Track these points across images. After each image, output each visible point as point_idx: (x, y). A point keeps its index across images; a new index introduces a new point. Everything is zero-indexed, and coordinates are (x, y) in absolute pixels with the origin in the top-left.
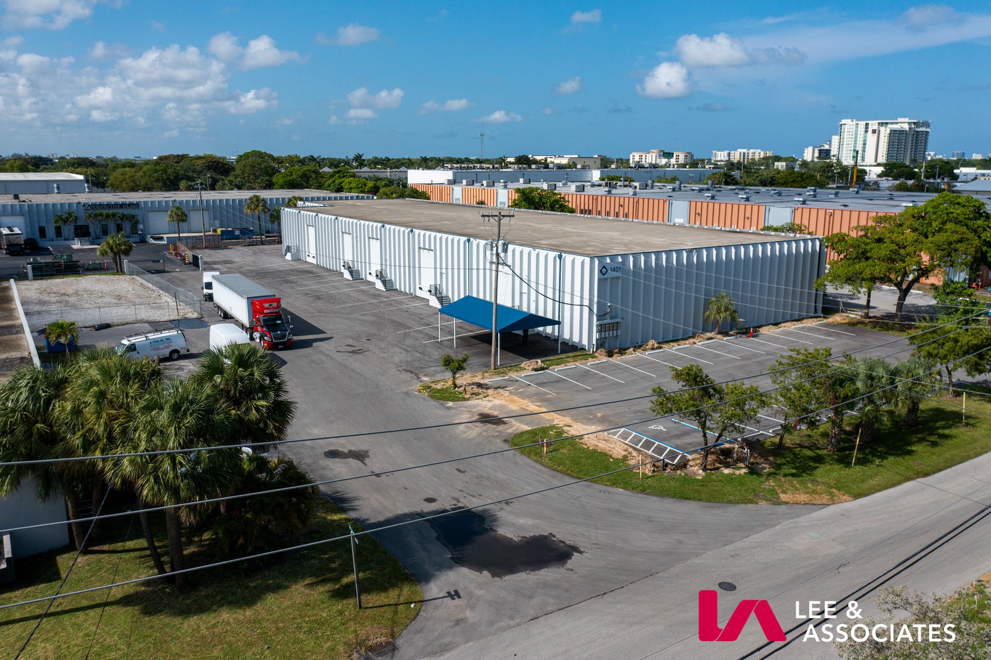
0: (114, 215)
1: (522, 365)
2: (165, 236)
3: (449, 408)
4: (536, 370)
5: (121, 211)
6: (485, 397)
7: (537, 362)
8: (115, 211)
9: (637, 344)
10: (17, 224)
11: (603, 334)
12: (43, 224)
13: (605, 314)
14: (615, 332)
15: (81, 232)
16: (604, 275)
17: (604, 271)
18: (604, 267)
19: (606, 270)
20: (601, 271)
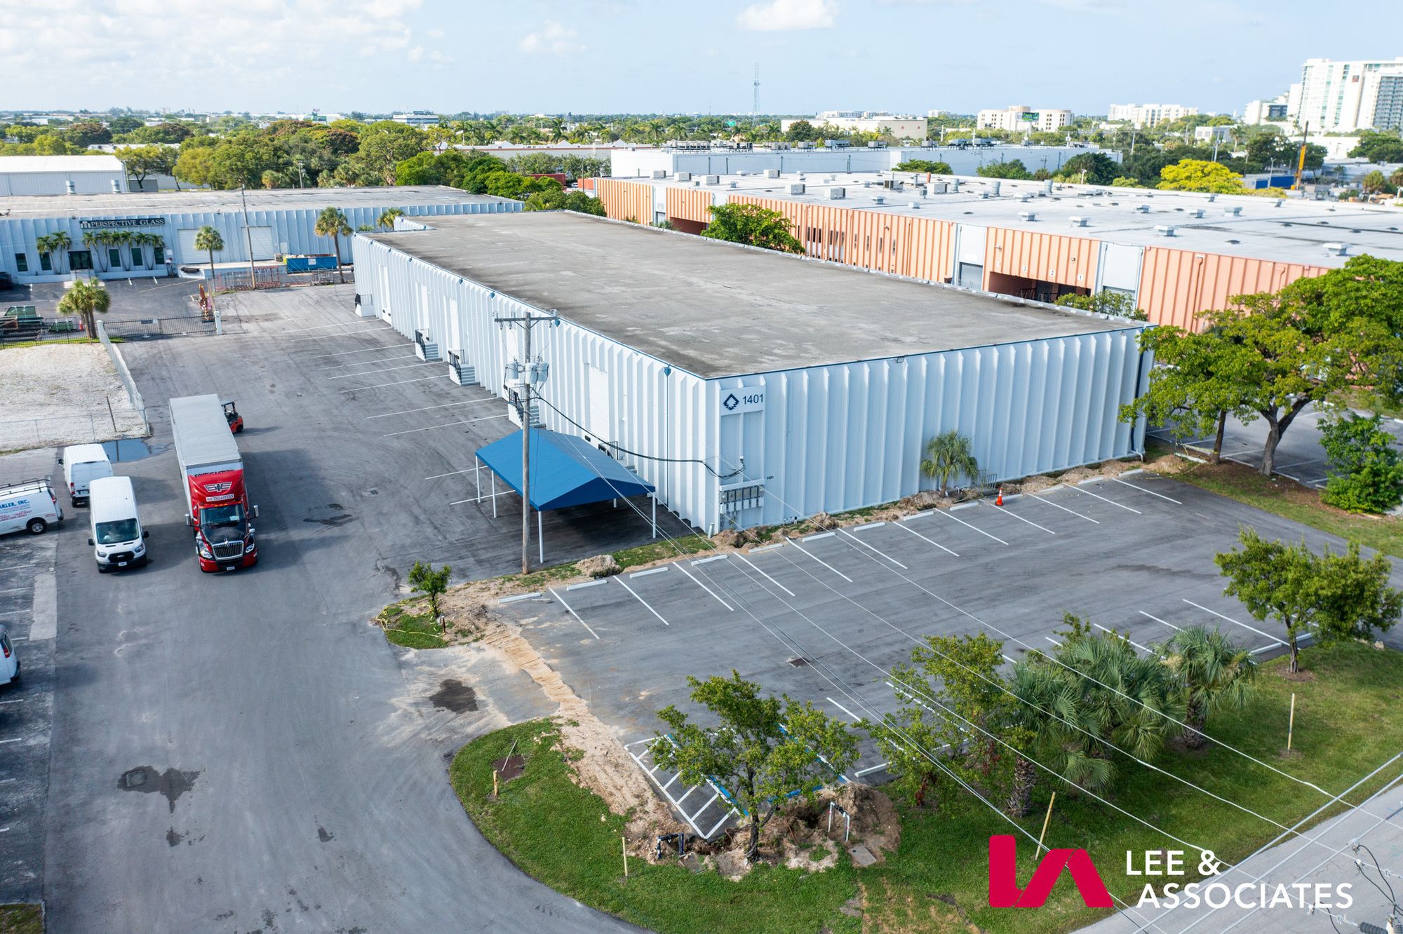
0: (125, 236)
1: (577, 566)
2: (202, 268)
3: (401, 665)
4: (597, 575)
5: (136, 230)
6: (476, 640)
7: (604, 560)
8: (127, 230)
9: (796, 518)
11: (731, 506)
12: (21, 251)
13: (735, 473)
14: (754, 502)
15: (80, 262)
16: (731, 409)
17: (731, 402)
18: (731, 396)
19: (734, 402)
20: (725, 404)
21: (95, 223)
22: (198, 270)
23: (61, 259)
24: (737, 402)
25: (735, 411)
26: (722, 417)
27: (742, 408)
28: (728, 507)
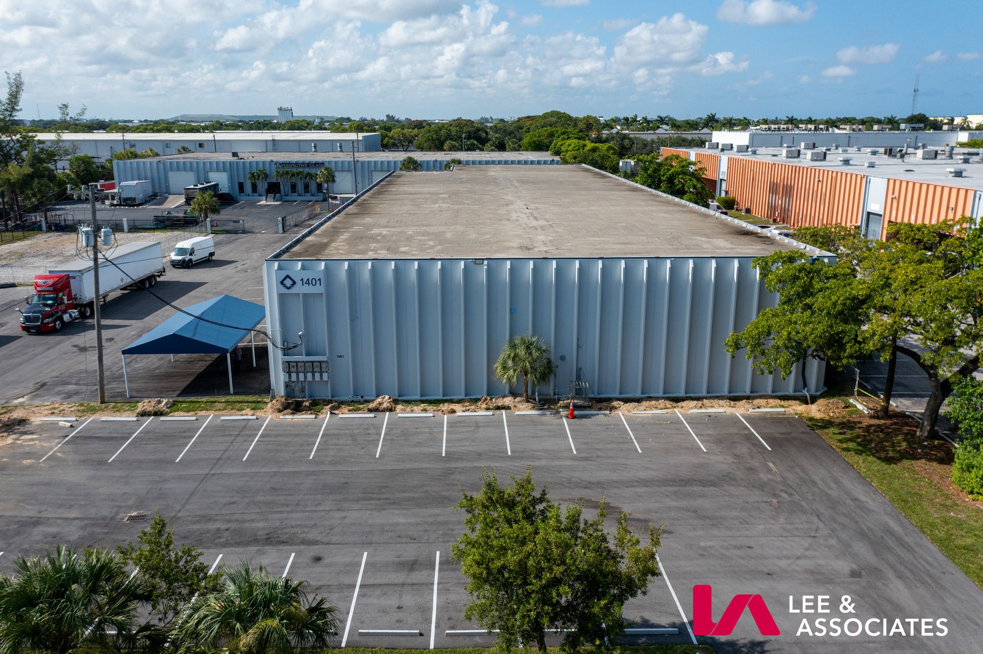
0: (298, 174)
1: (140, 404)
2: (339, 196)
4: (143, 414)
5: (307, 170)
7: (160, 402)
8: (301, 170)
9: (362, 397)
10: (221, 179)
11: (294, 376)
12: (242, 180)
13: (295, 347)
14: (317, 375)
15: (273, 189)
16: (288, 288)
17: (288, 282)
18: (288, 276)
19: (291, 282)
20: (282, 283)
21: (284, 164)
22: (336, 197)
23: (262, 186)
24: (294, 283)
25: (294, 290)
26: (281, 297)
27: (299, 289)
28: (290, 376)
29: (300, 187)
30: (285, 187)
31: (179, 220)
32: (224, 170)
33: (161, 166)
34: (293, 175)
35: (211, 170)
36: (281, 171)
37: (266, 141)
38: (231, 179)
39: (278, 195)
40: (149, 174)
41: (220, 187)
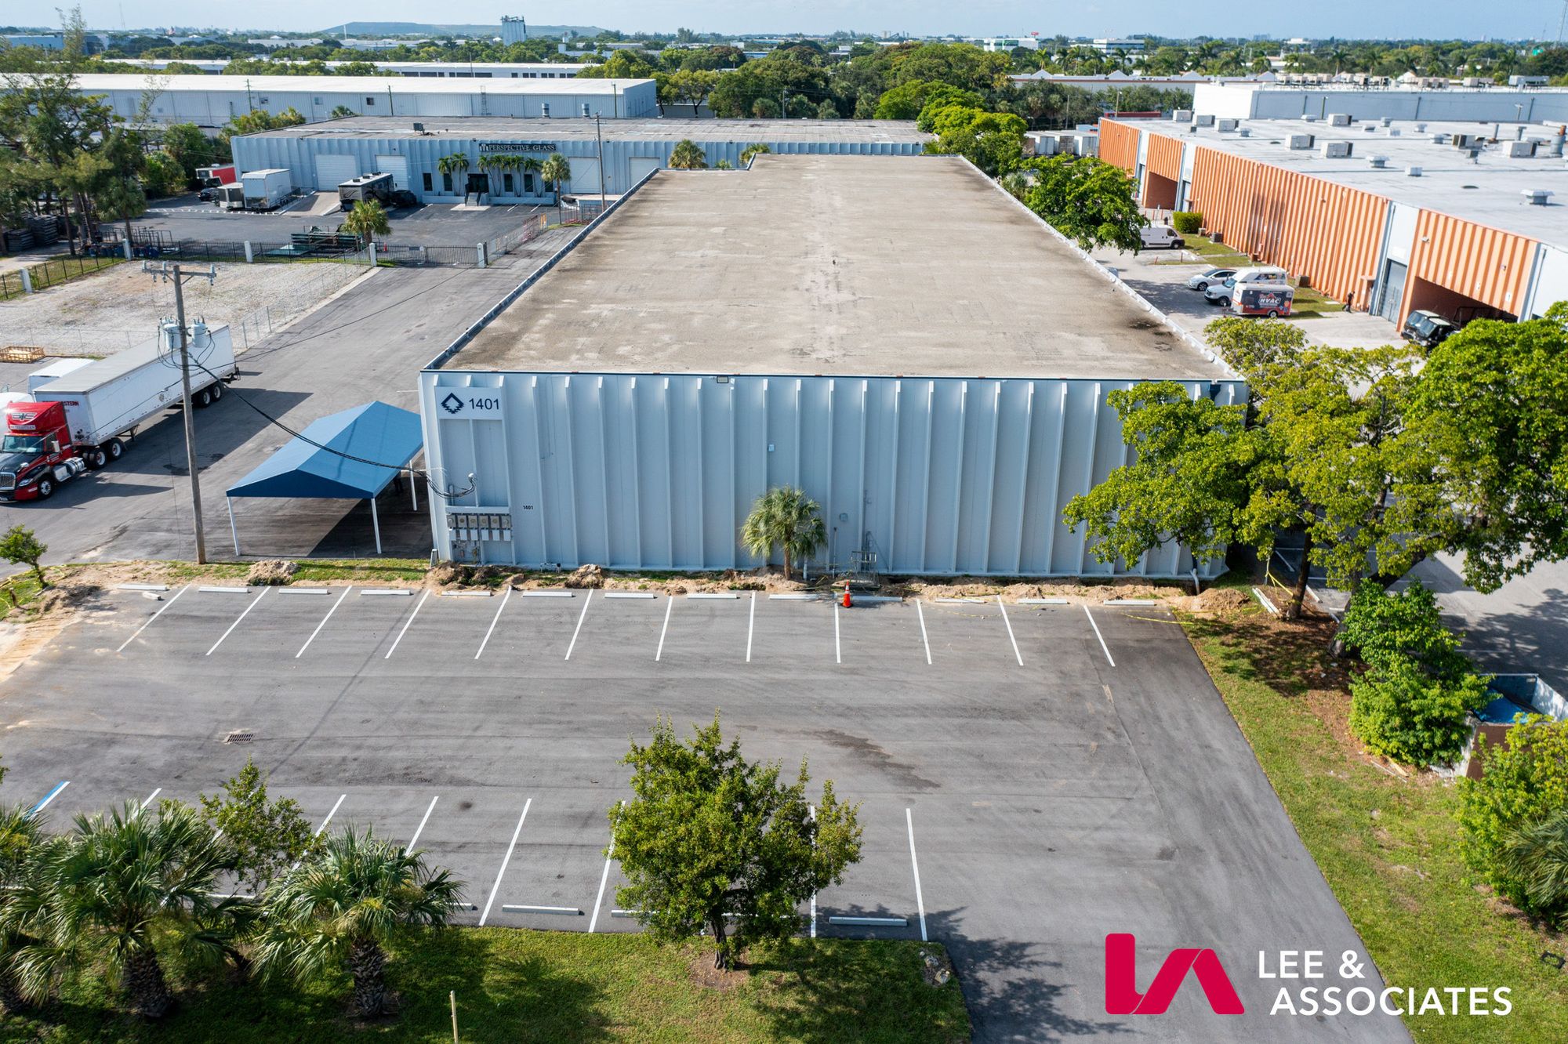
0: (515, 161)
1: (253, 567)
2: (578, 198)
4: (256, 583)
5: (529, 155)
7: (280, 565)
8: (519, 154)
9: (559, 565)
10: (397, 170)
11: (463, 534)
12: (428, 171)
13: (464, 494)
14: (496, 534)
15: (477, 185)
16: (453, 412)
17: (452, 404)
18: (452, 395)
19: (457, 404)
20: (444, 404)
21: (493, 146)
22: (574, 200)
23: (460, 180)
24: (461, 405)
25: (461, 415)
26: (443, 423)
27: (467, 413)
28: (458, 533)
29: (518, 181)
30: (495, 182)
31: (330, 241)
32: (401, 155)
33: (304, 145)
34: (508, 163)
35: (381, 154)
36: (489, 155)
37: (472, 95)
38: (412, 169)
39: (484, 195)
40: (285, 159)
41: (395, 180)
